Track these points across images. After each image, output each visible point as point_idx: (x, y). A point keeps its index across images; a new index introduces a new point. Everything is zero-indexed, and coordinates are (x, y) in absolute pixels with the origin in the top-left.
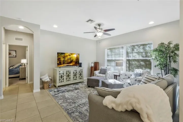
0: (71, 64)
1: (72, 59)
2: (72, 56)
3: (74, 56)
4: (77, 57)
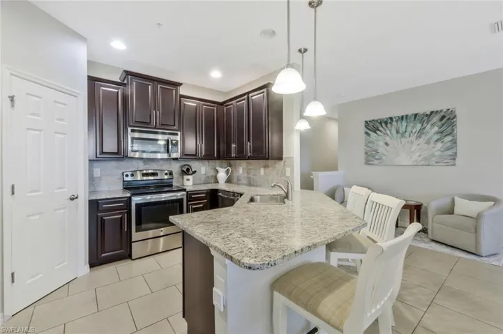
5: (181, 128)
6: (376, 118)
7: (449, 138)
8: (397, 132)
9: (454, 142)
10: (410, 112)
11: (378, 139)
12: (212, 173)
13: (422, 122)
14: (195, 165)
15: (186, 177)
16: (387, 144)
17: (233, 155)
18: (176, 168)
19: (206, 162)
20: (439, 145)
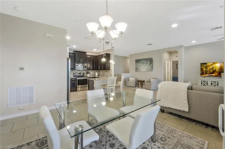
0: (214, 75)
1: (215, 69)
2: (214, 65)
3: (218, 66)
4: (221, 67)
5: (87, 63)
6: (137, 59)
7: (151, 65)
8: (142, 63)
9: (152, 66)
10: (145, 58)
11: (138, 65)
12: (94, 74)
13: (147, 61)
14: (90, 71)
15: (88, 74)
16: (140, 66)
17: (99, 69)
18: (85, 72)
19: (93, 71)
20: (150, 66)
